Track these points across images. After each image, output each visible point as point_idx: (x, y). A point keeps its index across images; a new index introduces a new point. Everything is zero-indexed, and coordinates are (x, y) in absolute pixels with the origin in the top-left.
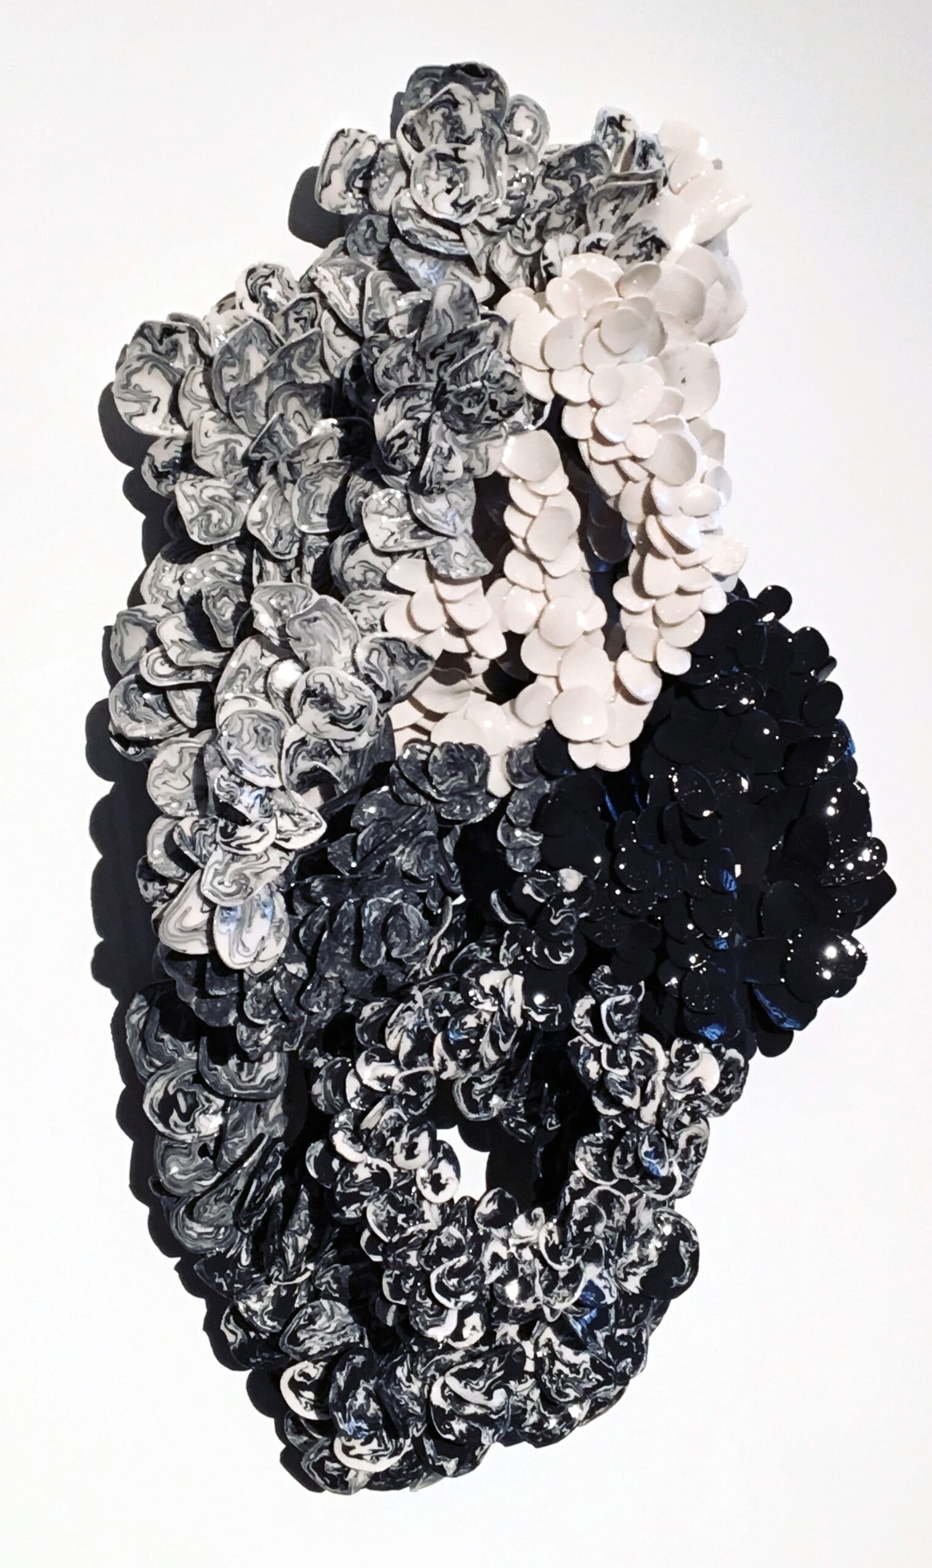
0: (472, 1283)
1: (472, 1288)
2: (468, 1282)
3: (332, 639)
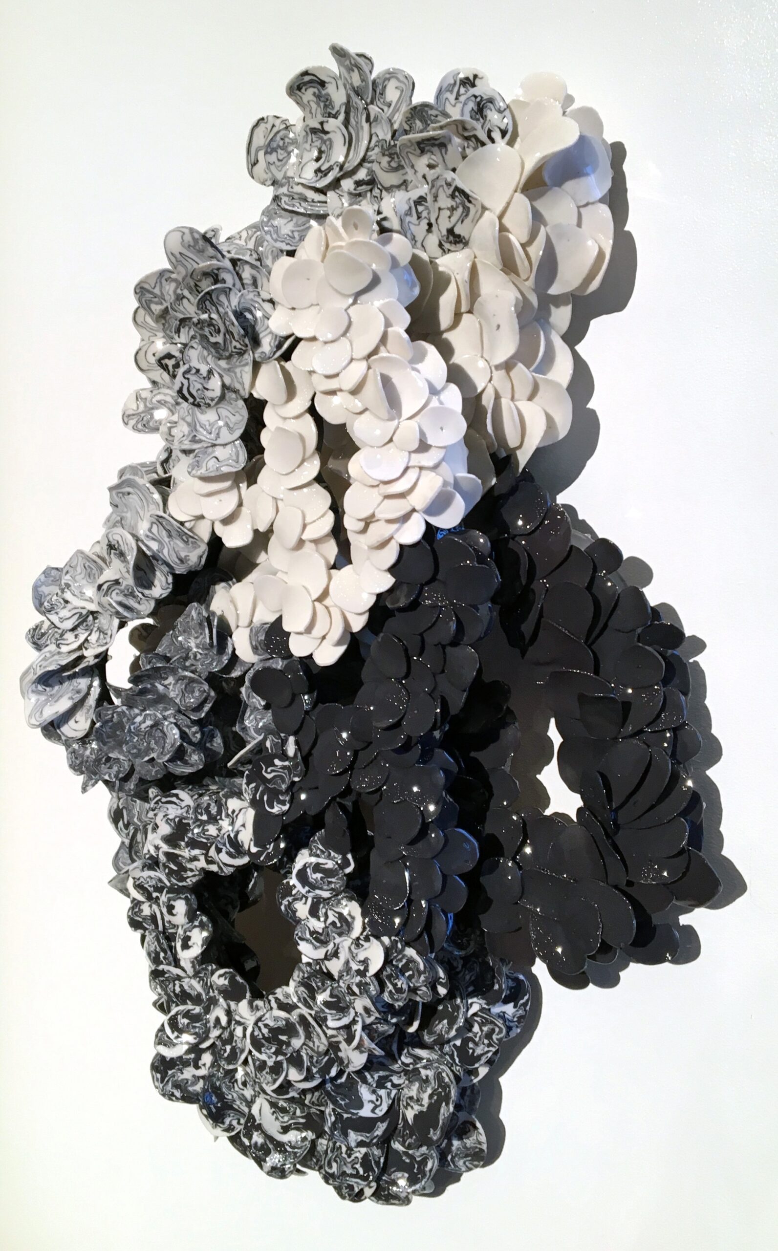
0: (197, 1030)
1: (195, 1034)
2: (194, 1027)
3: (139, 510)
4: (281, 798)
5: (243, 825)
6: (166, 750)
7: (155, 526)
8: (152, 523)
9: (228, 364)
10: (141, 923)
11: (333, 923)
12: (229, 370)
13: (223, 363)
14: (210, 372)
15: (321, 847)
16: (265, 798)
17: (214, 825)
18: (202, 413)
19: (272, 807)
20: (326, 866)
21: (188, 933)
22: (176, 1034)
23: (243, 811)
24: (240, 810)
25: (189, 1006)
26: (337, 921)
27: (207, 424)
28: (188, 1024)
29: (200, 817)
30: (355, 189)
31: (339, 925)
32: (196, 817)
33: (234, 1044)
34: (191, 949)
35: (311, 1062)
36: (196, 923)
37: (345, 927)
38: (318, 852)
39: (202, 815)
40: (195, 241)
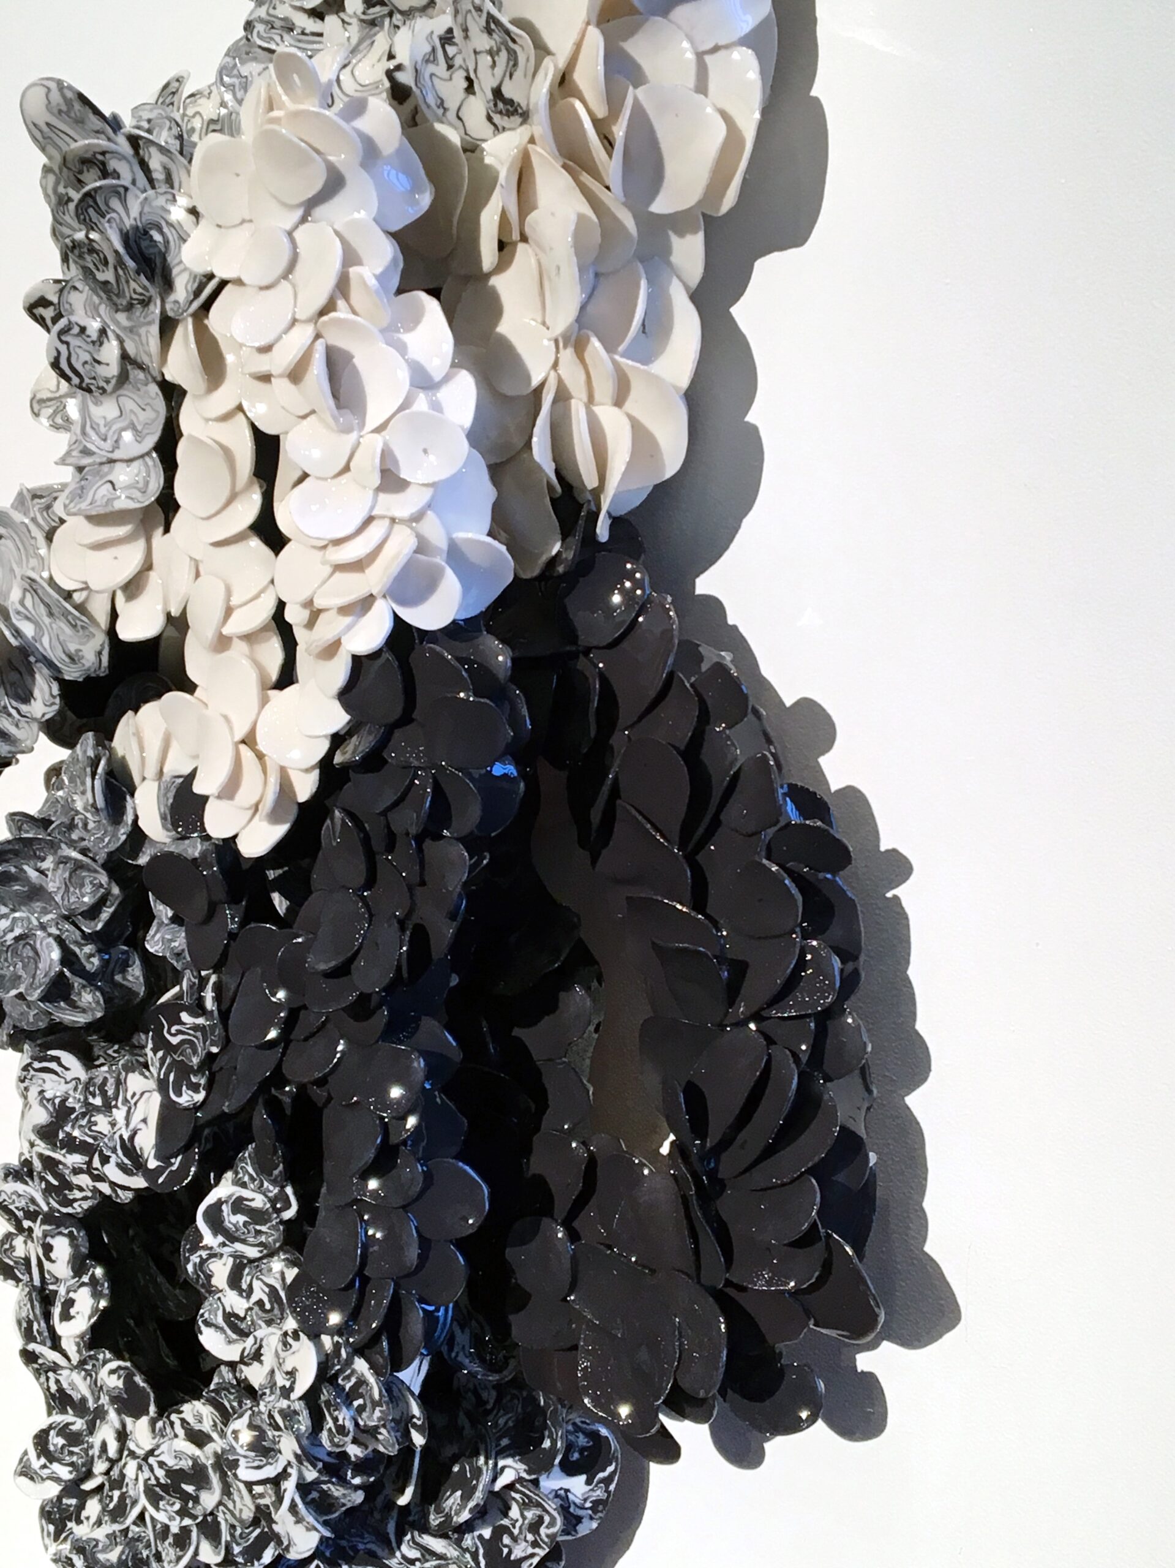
0: (75, 1459)
1: (72, 1464)
2: (71, 1453)
3: (15, 567)
4: (194, 1079)
5: (144, 1121)
6: (37, 981)
7: (28, 595)
8: (25, 590)
9: (129, 319)
10: (12, 1268)
11: (260, 1303)
12: (131, 330)
13: (121, 317)
14: (103, 332)
15: (250, 1169)
16: (172, 1077)
17: (106, 1116)
18: (96, 404)
19: (180, 1095)
20: (253, 1204)
21: (72, 1295)
22: (43, 1460)
23: (146, 1095)
24: (142, 1094)
25: (69, 1418)
26: (266, 1299)
27: (102, 422)
28: (63, 1447)
29: (91, 1100)
30: (364, 13)
31: (268, 1306)
32: (86, 1099)
33: (124, 1490)
34: (73, 1321)
35: (232, 1535)
36: (85, 1279)
37: (276, 1311)
38: (246, 1179)
39: (94, 1096)
40: (68, 102)
